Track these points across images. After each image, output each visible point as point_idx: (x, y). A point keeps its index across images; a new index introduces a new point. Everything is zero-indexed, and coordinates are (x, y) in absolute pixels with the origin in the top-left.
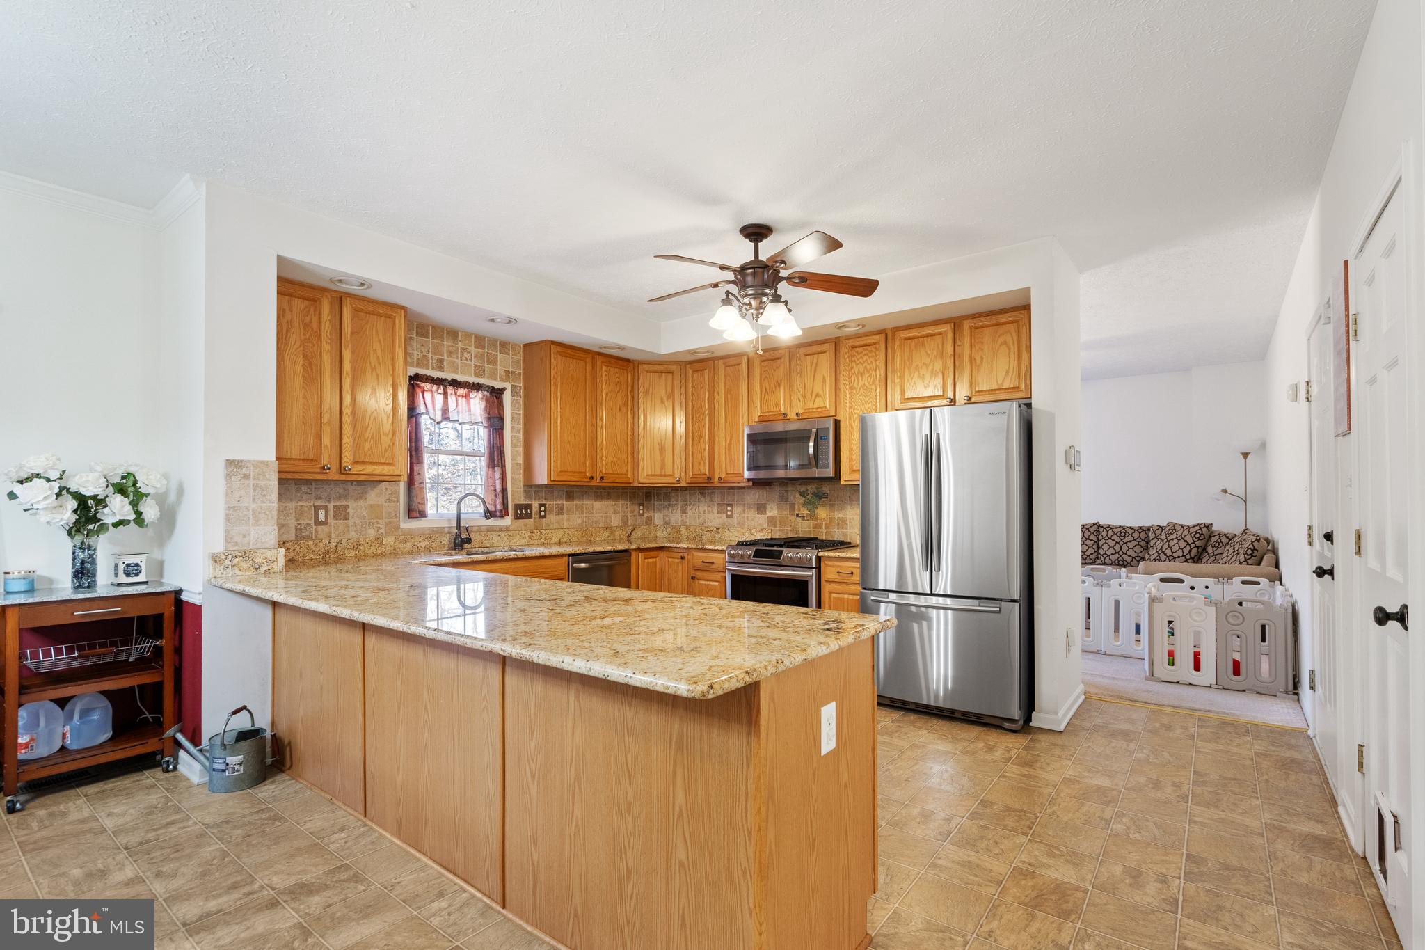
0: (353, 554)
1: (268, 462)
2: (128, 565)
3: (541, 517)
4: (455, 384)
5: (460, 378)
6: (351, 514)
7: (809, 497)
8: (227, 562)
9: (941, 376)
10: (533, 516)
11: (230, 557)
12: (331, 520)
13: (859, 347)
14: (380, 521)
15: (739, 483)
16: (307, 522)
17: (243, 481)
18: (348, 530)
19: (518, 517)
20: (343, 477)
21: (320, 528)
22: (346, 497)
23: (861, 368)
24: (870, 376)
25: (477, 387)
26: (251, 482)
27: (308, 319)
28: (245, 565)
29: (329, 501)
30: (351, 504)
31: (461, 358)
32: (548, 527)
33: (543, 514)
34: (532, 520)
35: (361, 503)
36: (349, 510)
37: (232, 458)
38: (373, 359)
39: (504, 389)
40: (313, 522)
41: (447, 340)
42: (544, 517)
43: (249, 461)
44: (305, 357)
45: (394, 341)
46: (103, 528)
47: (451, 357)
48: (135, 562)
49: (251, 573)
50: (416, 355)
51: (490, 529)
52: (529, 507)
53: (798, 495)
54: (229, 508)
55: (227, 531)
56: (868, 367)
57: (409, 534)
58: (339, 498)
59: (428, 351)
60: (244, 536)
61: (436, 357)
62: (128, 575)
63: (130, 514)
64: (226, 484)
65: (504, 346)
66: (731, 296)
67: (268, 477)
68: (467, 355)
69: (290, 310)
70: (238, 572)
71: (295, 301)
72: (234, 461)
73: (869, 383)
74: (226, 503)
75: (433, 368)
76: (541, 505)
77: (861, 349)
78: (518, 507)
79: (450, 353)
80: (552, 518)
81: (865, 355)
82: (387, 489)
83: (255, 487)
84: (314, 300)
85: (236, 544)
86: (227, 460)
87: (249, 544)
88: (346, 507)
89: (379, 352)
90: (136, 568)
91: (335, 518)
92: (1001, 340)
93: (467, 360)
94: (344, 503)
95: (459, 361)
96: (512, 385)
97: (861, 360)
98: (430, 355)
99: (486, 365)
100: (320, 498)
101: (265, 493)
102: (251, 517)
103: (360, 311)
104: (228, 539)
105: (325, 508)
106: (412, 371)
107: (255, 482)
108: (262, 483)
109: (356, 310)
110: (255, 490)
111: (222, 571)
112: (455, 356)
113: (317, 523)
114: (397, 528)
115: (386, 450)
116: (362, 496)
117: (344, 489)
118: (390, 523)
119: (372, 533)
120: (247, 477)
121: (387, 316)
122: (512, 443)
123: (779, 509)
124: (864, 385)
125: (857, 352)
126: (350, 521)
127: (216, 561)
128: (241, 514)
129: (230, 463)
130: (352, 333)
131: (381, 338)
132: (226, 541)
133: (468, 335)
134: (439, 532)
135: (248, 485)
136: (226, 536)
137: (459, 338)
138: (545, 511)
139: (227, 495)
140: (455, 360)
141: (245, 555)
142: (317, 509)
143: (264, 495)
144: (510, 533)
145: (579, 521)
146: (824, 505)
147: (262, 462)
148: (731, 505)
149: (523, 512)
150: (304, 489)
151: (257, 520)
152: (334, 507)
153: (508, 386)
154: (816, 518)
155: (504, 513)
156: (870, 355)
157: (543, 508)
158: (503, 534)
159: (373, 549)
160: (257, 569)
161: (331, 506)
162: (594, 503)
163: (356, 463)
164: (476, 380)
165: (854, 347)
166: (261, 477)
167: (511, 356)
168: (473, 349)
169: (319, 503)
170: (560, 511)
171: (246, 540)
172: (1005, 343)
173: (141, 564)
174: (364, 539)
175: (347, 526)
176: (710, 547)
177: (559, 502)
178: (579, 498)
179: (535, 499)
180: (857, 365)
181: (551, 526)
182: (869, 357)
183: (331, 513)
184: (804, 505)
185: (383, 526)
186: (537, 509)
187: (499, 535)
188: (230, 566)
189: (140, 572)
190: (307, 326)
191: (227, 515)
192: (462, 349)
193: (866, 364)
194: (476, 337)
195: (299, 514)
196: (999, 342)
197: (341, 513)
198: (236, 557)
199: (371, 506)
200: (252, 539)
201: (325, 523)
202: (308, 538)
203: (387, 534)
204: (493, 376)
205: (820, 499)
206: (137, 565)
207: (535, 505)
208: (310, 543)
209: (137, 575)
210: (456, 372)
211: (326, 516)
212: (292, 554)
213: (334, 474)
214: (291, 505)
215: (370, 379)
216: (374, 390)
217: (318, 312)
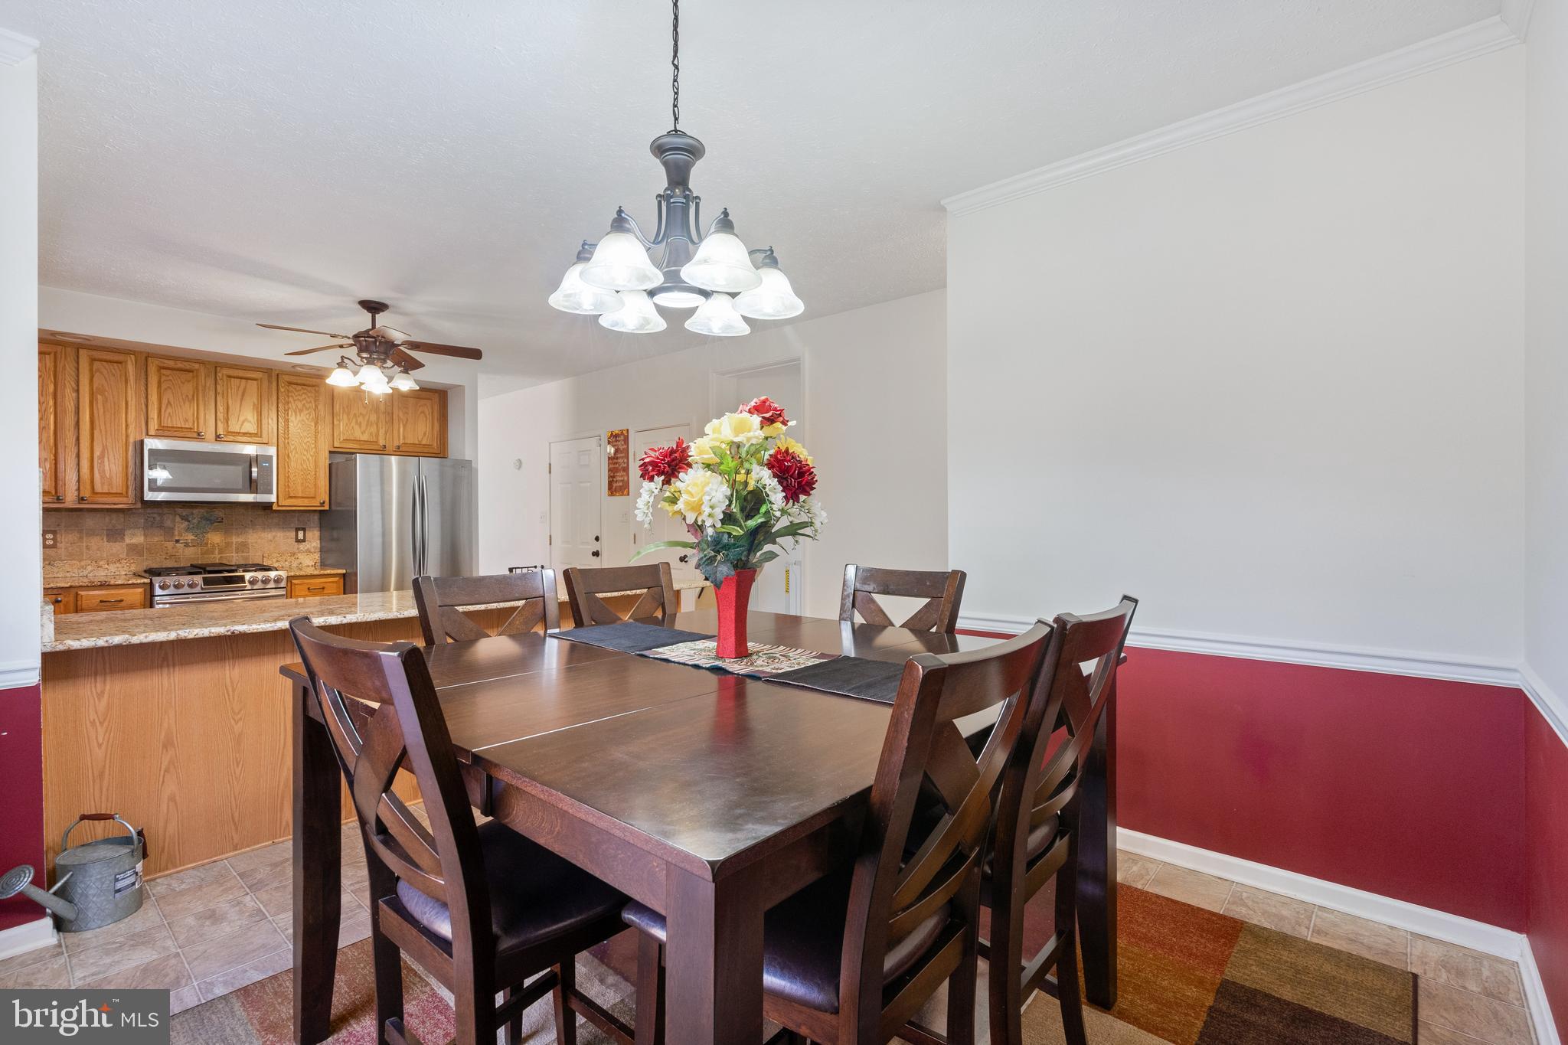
7: (195, 521)
9: (375, 426)
13: (297, 384)
23: (300, 406)
24: (309, 414)
53: (178, 519)
56: (308, 406)
73: (308, 419)
77: (299, 387)
81: (303, 393)
92: (420, 410)
97: (299, 397)
123: (145, 536)
124: (303, 420)
125: (295, 389)
146: (216, 530)
154: (207, 544)
156: (309, 395)
165: (290, 383)
172: (423, 412)
180: (294, 401)
182: (309, 397)
184: (188, 529)
193: (304, 402)
196: (419, 413)
205: (212, 524)
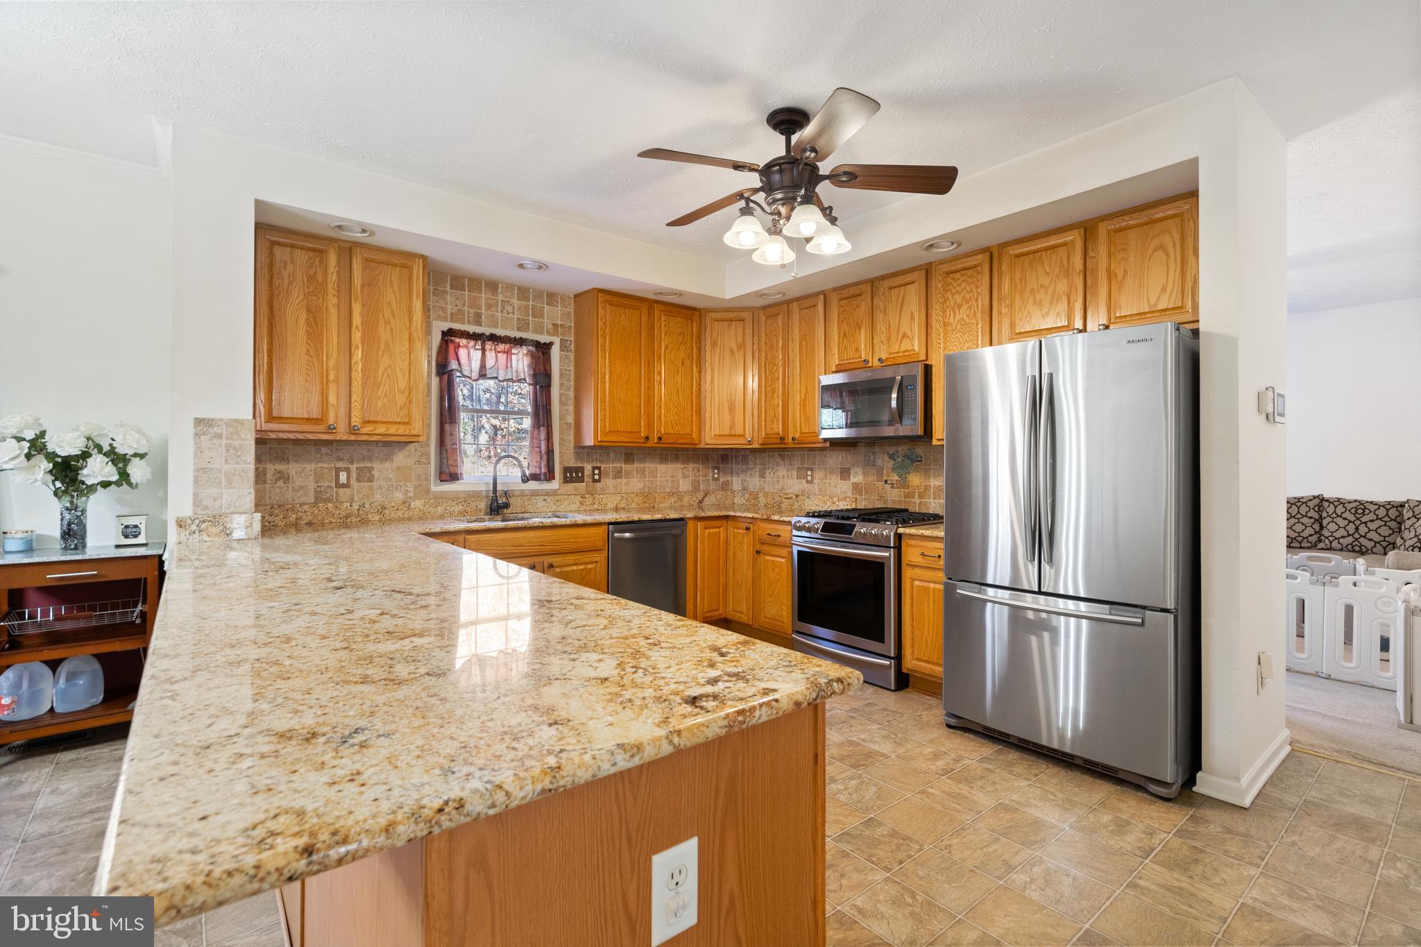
0: (377, 518)
1: (242, 420)
2: (127, 527)
3: (595, 481)
4: (494, 338)
5: (500, 332)
6: (376, 477)
7: (899, 460)
8: (194, 527)
9: (1065, 301)
10: (586, 480)
11: (197, 521)
12: (353, 482)
13: (956, 272)
14: (408, 484)
15: (814, 443)
16: (327, 484)
17: (214, 441)
18: (373, 494)
19: (566, 480)
20: (353, 438)
21: (341, 490)
22: (370, 459)
23: (958, 299)
24: (970, 308)
25: (520, 342)
26: (224, 441)
27: (312, 271)
28: (214, 530)
29: (352, 463)
30: (376, 465)
31: (502, 311)
32: (603, 492)
33: (597, 477)
34: (584, 484)
35: (387, 465)
36: (373, 472)
37: (201, 416)
38: (387, 313)
39: (551, 344)
40: (333, 484)
41: (485, 293)
42: (599, 481)
43: (222, 420)
44: (309, 310)
45: (410, 292)
46: (91, 489)
47: (490, 310)
48: (134, 524)
49: (222, 539)
50: (450, 308)
51: (535, 493)
52: (582, 469)
53: (886, 458)
54: (197, 470)
55: (195, 494)
56: (968, 297)
57: (442, 496)
58: (363, 459)
59: (464, 305)
60: (215, 499)
61: (472, 311)
62: (126, 536)
63: (113, 475)
64: (195, 444)
65: (552, 297)
66: (752, 205)
67: (243, 436)
68: (509, 308)
69: (293, 262)
70: (205, 537)
71: (298, 253)
72: (203, 420)
73: (968, 316)
74: (195, 465)
75: (469, 323)
76: (594, 468)
77: (957, 275)
78: (566, 470)
79: (489, 307)
80: (608, 482)
81: (962, 281)
82: (416, 450)
83: (228, 447)
84: (320, 251)
85: (206, 508)
86: (196, 419)
87: (221, 507)
88: (370, 469)
89: (394, 305)
90: (135, 530)
91: (358, 480)
92: (1155, 243)
93: (508, 313)
94: (369, 465)
95: (499, 314)
96: (561, 340)
97: (958, 289)
98: (466, 308)
99: (530, 318)
100: (342, 460)
101: (239, 453)
102: (224, 480)
103: (373, 261)
104: (197, 502)
105: (348, 470)
106: (446, 326)
107: (228, 442)
108: (236, 443)
109: (367, 260)
110: (227, 451)
111: (188, 536)
112: (495, 309)
113: (339, 485)
114: (428, 491)
115: (401, 409)
116: (388, 458)
117: (369, 450)
118: (420, 486)
119: (399, 496)
120: (219, 436)
121: (400, 266)
122: (560, 401)
123: (864, 474)
124: (962, 319)
125: (953, 279)
126: (375, 484)
127: (181, 526)
128: (211, 476)
129: (199, 422)
130: (363, 286)
131: (396, 288)
132: (195, 504)
133: (510, 287)
134: (476, 495)
135: (220, 445)
136: (194, 499)
137: (500, 290)
138: (599, 474)
139: (195, 455)
140: (495, 313)
141: (215, 520)
142: (338, 470)
143: (239, 456)
144: (557, 498)
145: (641, 485)
146: (917, 470)
147: (237, 421)
148: (812, 470)
149: (573, 475)
150: (324, 450)
151: (230, 482)
152: (357, 468)
153: (557, 341)
154: (908, 486)
155: (550, 476)
156: (970, 280)
157: (597, 472)
158: (549, 499)
159: (400, 513)
160: (228, 535)
161: (354, 467)
162: (659, 466)
163: (364, 422)
164: (518, 335)
165: (948, 273)
166: (235, 437)
167: (560, 308)
168: (515, 302)
169: (340, 465)
170: (618, 474)
171: (218, 503)
172: (1162, 247)
173: (140, 526)
174: (389, 502)
175: (372, 489)
176: (776, 518)
177: (618, 465)
178: (640, 461)
179: (588, 462)
180: (953, 295)
181: (607, 491)
182: (968, 283)
183: (354, 475)
184: (893, 469)
185: (411, 489)
186: (590, 472)
187: (545, 500)
188: (197, 532)
189: (139, 534)
190: (311, 279)
191: (195, 477)
192: (503, 301)
193: (964, 293)
194: (519, 288)
195: (319, 477)
196: (1152, 247)
197: (366, 476)
198: (204, 522)
199: (399, 468)
200: (224, 502)
201: (347, 486)
202: (329, 500)
203: (416, 497)
204: (538, 330)
205: (913, 462)
206: (136, 526)
207: (588, 468)
208: (330, 505)
209: (136, 536)
210: (496, 326)
211: (348, 478)
212: (310, 518)
213: (342, 434)
214: (310, 467)
215: (384, 334)
216: (387, 345)
217: (324, 264)
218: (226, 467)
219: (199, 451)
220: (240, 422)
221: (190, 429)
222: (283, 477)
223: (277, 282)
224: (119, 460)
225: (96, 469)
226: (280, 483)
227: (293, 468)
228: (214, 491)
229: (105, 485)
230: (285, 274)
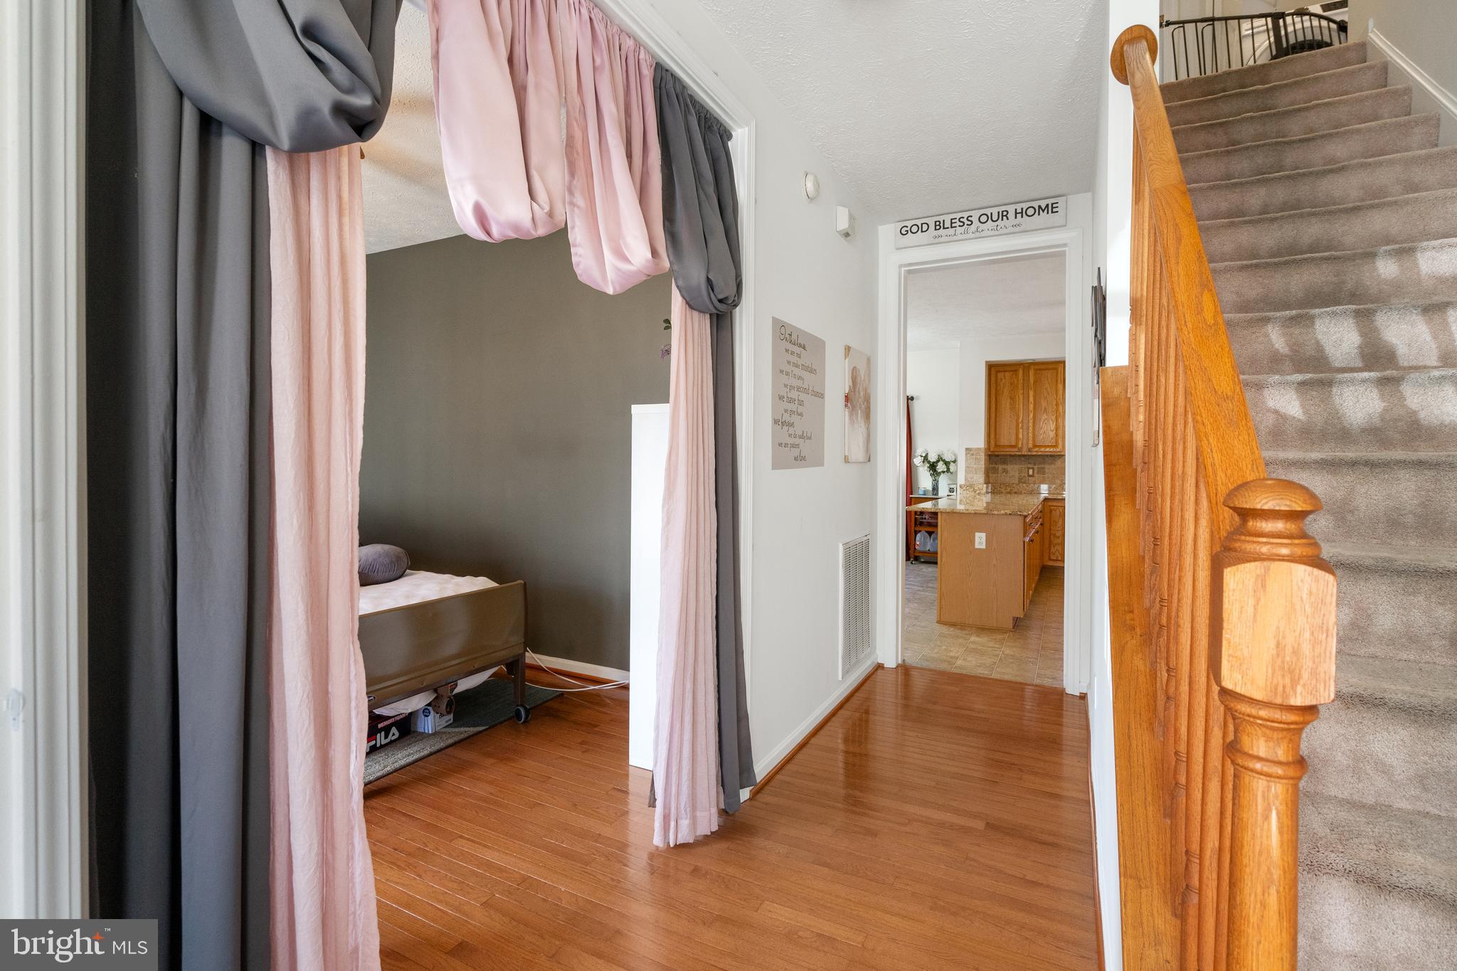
1: (982, 448)
2: (950, 489)
12: (1035, 474)
16: (1023, 475)
17: (971, 456)
20: (1029, 453)
22: (1044, 464)
26: (975, 456)
27: (1012, 381)
30: (1046, 466)
35: (1052, 466)
36: (1045, 470)
37: (968, 447)
38: (1045, 394)
40: (1026, 475)
43: (975, 448)
44: (1011, 398)
45: (1057, 381)
46: (939, 475)
48: (953, 487)
49: (973, 494)
54: (966, 466)
55: (965, 476)
58: (1040, 464)
60: (971, 478)
62: (950, 492)
64: (965, 457)
67: (982, 454)
69: (1005, 378)
70: (968, 492)
71: (1007, 374)
83: (977, 459)
84: (1016, 371)
85: (968, 481)
87: (973, 481)
88: (1044, 468)
89: (1049, 389)
91: (1038, 473)
94: (1043, 466)
100: (1031, 464)
102: (975, 470)
103: (1040, 370)
105: (1033, 468)
107: (977, 457)
108: (979, 457)
109: (1036, 370)
111: (962, 491)
113: (1029, 476)
115: (1052, 439)
116: (1052, 462)
117: (1043, 459)
119: (1058, 481)
120: (973, 455)
121: (1053, 369)
126: (1046, 475)
127: (960, 487)
128: (971, 469)
129: (967, 449)
130: (1034, 382)
131: (1050, 381)
132: (965, 479)
135: (974, 458)
139: (965, 462)
141: (971, 486)
142: (1029, 468)
143: (980, 462)
150: (1022, 459)
151: (977, 471)
152: (1038, 468)
159: (1058, 490)
160: (975, 491)
161: (1036, 467)
163: (1035, 446)
166: (979, 455)
169: (1029, 466)
174: (1053, 484)
175: (1044, 477)
183: (1036, 471)
188: (965, 489)
190: (1012, 384)
191: (965, 469)
195: (1020, 471)
197: (1041, 471)
198: (967, 486)
201: (1032, 476)
202: (1024, 482)
208: (1025, 485)
211: (1033, 473)
212: (1016, 490)
213: (1025, 453)
214: (1017, 467)
215: (1044, 404)
216: (1045, 408)
217: (1017, 375)
218: (975, 466)
219: (967, 460)
220: (979, 449)
221: (964, 452)
222: (1005, 471)
223: (998, 388)
224: (947, 464)
225: (941, 467)
226: (1004, 474)
227: (1009, 467)
228: (972, 475)
229: (943, 472)
230: (1002, 384)
